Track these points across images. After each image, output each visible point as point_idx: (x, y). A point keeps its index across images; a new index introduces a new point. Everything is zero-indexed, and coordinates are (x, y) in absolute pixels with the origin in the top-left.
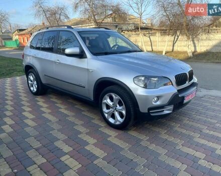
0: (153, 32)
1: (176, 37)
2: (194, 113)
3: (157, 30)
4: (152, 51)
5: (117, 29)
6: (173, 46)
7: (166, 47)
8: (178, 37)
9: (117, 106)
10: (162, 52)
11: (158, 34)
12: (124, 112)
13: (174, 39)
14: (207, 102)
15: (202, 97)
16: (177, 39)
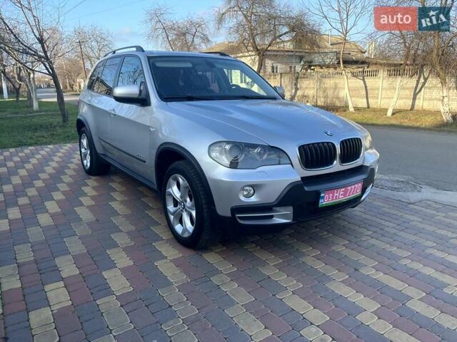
0: (372, 68)
1: (422, 80)
2: (369, 233)
3: (381, 64)
4: (368, 107)
5: (302, 63)
6: (414, 99)
7: (395, 99)
8: (426, 79)
9: (186, 201)
10: (386, 110)
11: (382, 74)
12: (194, 213)
13: (417, 85)
14: (416, 213)
15: (413, 204)
16: (424, 83)
